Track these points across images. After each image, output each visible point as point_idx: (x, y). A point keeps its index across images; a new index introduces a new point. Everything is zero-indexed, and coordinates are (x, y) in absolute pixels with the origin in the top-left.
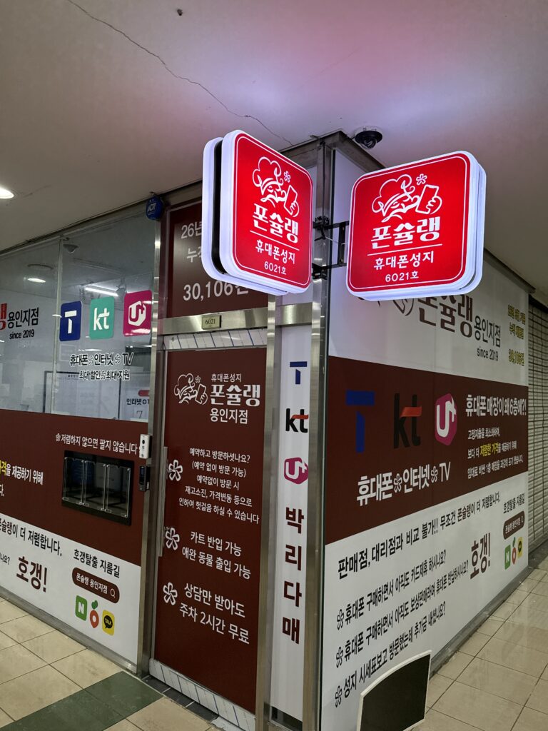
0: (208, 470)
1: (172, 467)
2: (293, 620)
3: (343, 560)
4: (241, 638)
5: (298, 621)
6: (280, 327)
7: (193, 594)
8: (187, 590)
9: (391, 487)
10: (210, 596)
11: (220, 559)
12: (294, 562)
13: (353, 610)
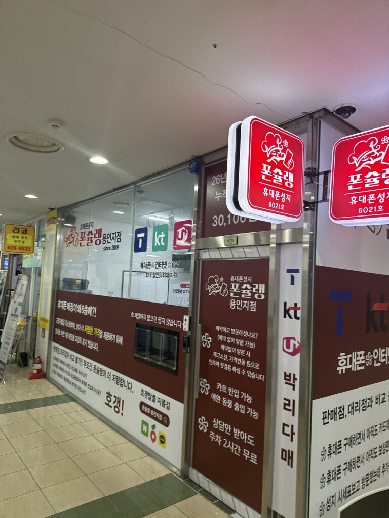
0: (229, 342)
1: (204, 338)
2: (289, 451)
3: (326, 412)
4: (251, 459)
5: (292, 452)
6: (280, 245)
7: (219, 426)
8: (214, 423)
9: (364, 362)
10: (230, 429)
11: (237, 404)
12: (290, 410)
13: (333, 449)
